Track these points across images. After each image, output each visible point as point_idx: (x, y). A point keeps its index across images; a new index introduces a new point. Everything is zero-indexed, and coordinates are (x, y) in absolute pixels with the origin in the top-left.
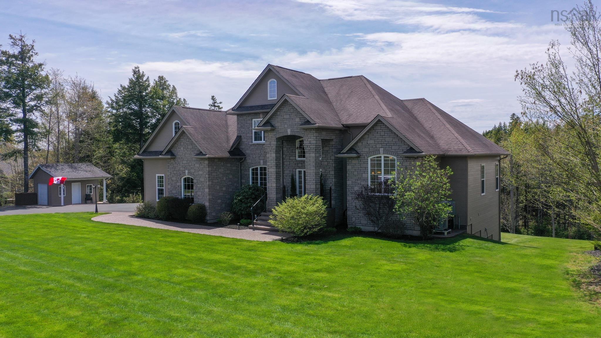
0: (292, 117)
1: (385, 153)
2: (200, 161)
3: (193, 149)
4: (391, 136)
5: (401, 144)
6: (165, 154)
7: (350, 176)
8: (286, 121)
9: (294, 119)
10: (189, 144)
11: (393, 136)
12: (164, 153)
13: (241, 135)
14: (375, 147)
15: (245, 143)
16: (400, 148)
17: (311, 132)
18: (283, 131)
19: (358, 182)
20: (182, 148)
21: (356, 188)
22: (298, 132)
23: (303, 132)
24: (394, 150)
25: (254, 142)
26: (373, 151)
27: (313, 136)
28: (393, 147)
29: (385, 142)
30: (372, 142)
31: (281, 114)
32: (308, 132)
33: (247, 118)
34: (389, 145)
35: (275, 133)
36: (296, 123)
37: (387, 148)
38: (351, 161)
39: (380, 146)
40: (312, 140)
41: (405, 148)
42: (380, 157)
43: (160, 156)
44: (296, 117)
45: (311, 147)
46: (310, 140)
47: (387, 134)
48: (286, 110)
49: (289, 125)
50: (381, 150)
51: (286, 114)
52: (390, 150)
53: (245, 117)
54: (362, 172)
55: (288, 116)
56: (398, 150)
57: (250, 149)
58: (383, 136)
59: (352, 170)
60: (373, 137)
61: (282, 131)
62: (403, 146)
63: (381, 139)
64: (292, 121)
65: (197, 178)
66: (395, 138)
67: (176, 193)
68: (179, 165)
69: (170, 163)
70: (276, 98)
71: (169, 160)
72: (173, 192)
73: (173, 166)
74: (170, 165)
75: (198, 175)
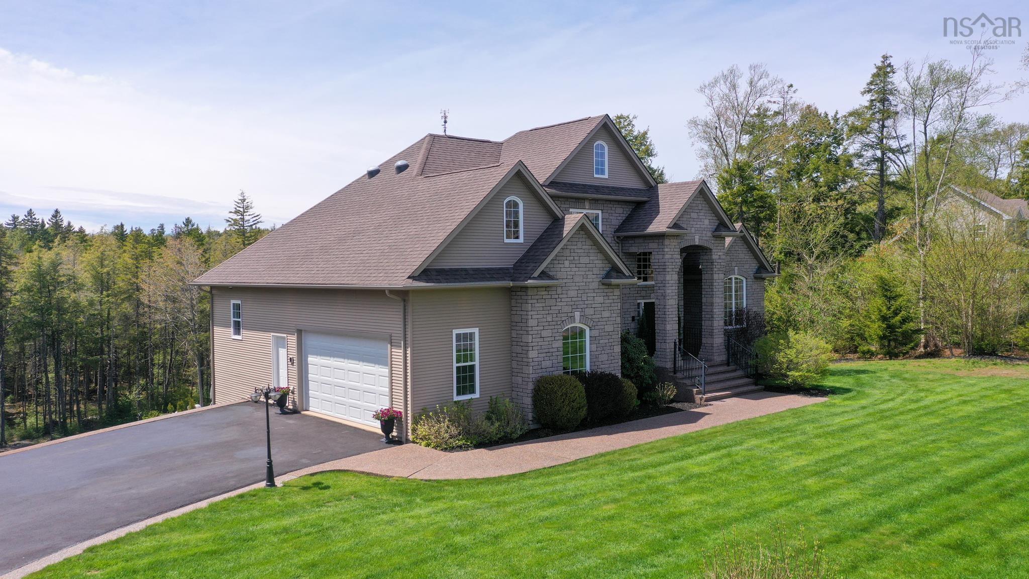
1: (739, 273)
2: (605, 291)
3: (590, 266)
4: (743, 252)
5: (751, 262)
6: (540, 277)
9: (703, 220)
11: (745, 252)
12: (537, 274)
14: (731, 265)
16: (750, 267)
22: (707, 240)
23: (713, 241)
28: (745, 266)
29: (739, 260)
32: (718, 242)
34: (742, 263)
35: (680, 241)
36: (705, 226)
37: (740, 268)
39: (735, 264)
44: (704, 217)
45: (721, 264)
46: (719, 253)
47: (740, 250)
49: (696, 229)
50: (736, 269)
52: (743, 270)
55: (695, 215)
56: (749, 270)
58: (737, 252)
60: (729, 252)
61: (689, 238)
62: (752, 265)
63: (736, 255)
64: (701, 223)
66: (746, 255)
67: (551, 366)
68: (560, 300)
69: (537, 297)
70: (606, 176)
71: (535, 289)
72: (544, 364)
73: (544, 305)
74: (535, 301)
75: (600, 320)
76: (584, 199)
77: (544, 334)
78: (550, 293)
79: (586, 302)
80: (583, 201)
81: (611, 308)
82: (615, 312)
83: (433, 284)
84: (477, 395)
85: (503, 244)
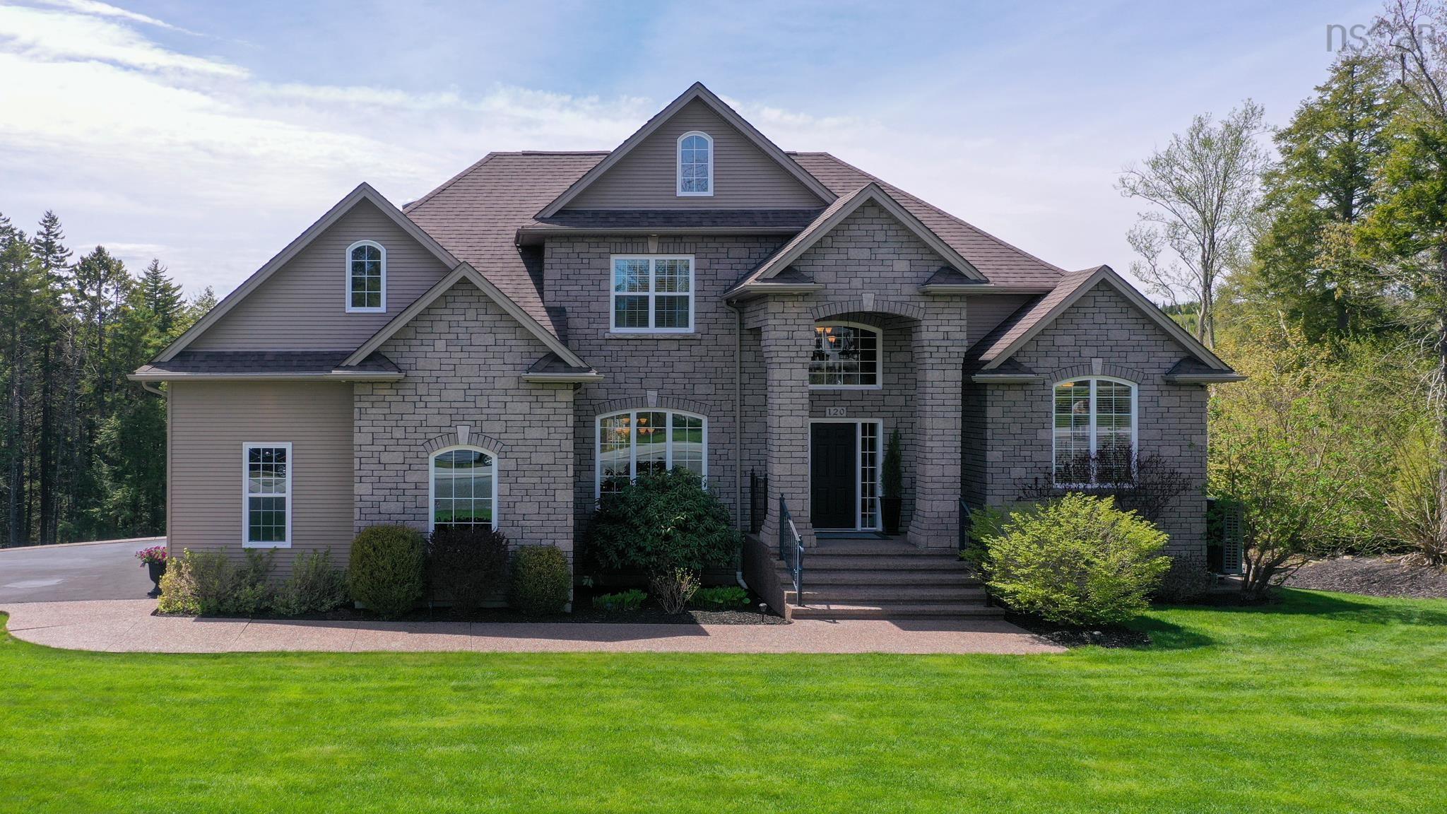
0: (879, 257)
1: (1107, 370)
2: (534, 392)
3: (497, 349)
4: (1124, 326)
5: (1154, 349)
6: (362, 365)
7: (996, 437)
8: (854, 269)
9: (889, 263)
10: (475, 330)
11: (1131, 327)
12: (355, 360)
13: (564, 304)
14: (1077, 354)
15: (579, 331)
16: (1152, 360)
17: (951, 304)
18: (847, 298)
19: (1023, 453)
20: (440, 345)
21: (1018, 472)
22: (902, 302)
23: (922, 305)
24: (1133, 365)
25: (614, 330)
26: (1071, 365)
27: (957, 317)
28: (1131, 358)
29: (1107, 343)
30: (1068, 340)
31: (835, 245)
32: (942, 305)
33: (591, 250)
34: (1119, 349)
35: (814, 304)
36: (896, 275)
37: (1112, 360)
38: (1001, 393)
39: (1094, 351)
40: (953, 329)
41: (1168, 357)
42: (1087, 383)
43: (334, 372)
44: (896, 257)
45: (950, 349)
46: (947, 329)
47: (1113, 321)
48: (859, 233)
49: (867, 280)
50: (1097, 364)
51: (859, 245)
52: (1123, 365)
53: (580, 247)
54: (1034, 426)
55: (865, 254)
56: (1147, 365)
57: (604, 353)
58: (1103, 326)
59: (1003, 420)
60: (1070, 327)
61: (842, 298)
62: (1160, 354)
63: (1096, 332)
64: (881, 268)
65: (516, 455)
66: (1136, 332)
67: (400, 510)
68: (422, 405)
69: (373, 398)
70: (710, 193)
71: (369, 386)
72: (384, 507)
73: (387, 411)
74: (368, 405)
75: (520, 442)
76: (646, 237)
77: (385, 458)
78: (400, 392)
79: (485, 411)
80: (644, 240)
81: (549, 424)
82: (560, 430)
83: (185, 374)
84: (287, 544)
85: (343, 314)
